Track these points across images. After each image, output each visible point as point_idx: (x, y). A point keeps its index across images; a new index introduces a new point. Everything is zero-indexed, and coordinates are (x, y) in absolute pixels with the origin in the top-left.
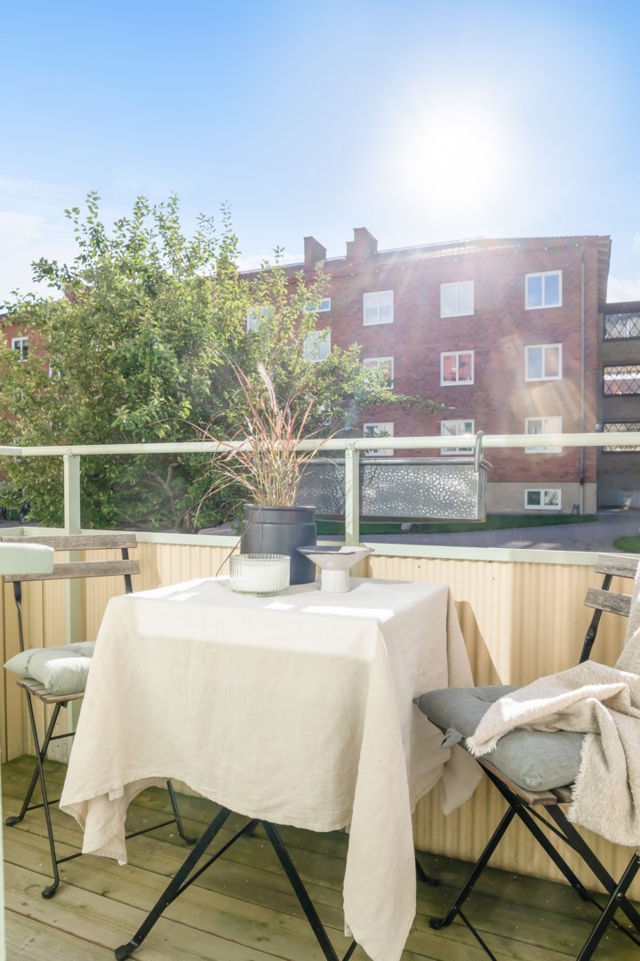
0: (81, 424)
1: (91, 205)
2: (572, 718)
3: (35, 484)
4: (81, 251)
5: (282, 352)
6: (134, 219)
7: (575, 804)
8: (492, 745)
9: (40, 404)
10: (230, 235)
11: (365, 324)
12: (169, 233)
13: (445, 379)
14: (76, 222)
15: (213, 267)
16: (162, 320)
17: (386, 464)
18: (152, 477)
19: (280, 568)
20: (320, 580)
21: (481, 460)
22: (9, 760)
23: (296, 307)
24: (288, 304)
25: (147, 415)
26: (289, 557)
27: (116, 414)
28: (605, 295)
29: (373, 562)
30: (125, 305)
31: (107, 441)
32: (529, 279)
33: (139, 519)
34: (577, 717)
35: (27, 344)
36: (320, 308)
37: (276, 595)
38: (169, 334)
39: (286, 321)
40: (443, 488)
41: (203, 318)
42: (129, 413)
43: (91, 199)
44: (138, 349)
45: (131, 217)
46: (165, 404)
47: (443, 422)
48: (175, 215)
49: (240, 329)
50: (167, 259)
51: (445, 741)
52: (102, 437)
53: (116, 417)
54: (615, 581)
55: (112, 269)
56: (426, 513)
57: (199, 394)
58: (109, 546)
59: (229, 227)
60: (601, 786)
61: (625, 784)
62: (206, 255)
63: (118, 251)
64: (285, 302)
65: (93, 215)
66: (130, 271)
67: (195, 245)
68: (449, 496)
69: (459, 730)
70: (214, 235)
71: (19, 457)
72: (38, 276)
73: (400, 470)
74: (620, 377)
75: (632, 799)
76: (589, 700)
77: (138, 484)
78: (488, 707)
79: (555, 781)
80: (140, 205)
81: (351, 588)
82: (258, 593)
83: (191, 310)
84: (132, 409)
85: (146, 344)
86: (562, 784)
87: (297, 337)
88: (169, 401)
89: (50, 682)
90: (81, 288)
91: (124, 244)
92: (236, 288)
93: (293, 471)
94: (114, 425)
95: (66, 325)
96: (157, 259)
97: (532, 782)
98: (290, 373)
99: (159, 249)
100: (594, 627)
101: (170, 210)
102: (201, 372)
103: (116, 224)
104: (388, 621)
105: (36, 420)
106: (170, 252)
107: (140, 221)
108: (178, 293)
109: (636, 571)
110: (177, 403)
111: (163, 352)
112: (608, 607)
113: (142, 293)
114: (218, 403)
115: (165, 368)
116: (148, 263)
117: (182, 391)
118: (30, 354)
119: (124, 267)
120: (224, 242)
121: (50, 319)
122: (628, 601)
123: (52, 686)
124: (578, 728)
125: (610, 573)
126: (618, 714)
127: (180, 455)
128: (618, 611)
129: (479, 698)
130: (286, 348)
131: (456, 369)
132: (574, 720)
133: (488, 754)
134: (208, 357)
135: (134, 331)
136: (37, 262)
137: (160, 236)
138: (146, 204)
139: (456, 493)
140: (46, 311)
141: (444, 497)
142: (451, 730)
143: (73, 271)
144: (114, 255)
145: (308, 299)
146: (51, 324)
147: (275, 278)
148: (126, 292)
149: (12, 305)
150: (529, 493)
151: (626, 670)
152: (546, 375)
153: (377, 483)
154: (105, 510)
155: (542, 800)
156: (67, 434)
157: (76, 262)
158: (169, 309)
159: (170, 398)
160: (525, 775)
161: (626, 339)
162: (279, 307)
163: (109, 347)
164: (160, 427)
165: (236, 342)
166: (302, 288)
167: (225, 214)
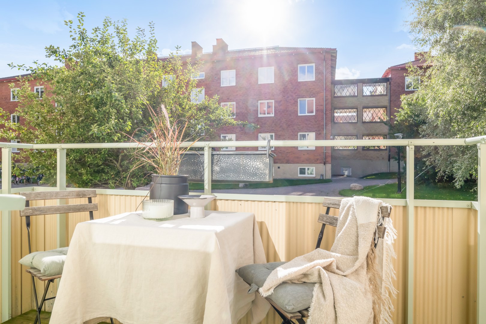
0: (71, 133)
1: (80, 19)
2: (310, 276)
3: (45, 164)
4: (73, 43)
5: (179, 98)
6: (103, 28)
7: (310, 318)
8: (272, 291)
9: (49, 122)
10: (153, 39)
11: (222, 86)
12: (122, 36)
13: (260, 114)
14: (71, 28)
15: (144, 54)
16: (116, 80)
17: (224, 155)
18: (111, 160)
19: (168, 206)
20: (190, 213)
21: (270, 152)
22: (23, 313)
23: (187, 76)
24: (183, 75)
25: (108, 129)
26: (173, 201)
27: (91, 128)
28: (334, 76)
29: (219, 203)
30: (97, 72)
31: (86, 141)
32: (300, 67)
33: (103, 182)
34: (312, 276)
35: (43, 90)
36: (199, 77)
37: (166, 220)
38: (120, 87)
39: (181, 83)
40: (252, 166)
41: (138, 80)
42: (98, 127)
43: (80, 16)
44: (104, 94)
45: (101, 27)
46: (118, 123)
47: (259, 134)
48: (126, 27)
49: (158, 86)
50: (120, 49)
51: (250, 290)
52: (84, 139)
53: (91, 130)
54: (331, 210)
55: (90, 53)
56: (244, 178)
57: (136, 118)
58: (81, 196)
59: (153, 35)
60: (322, 308)
61: (333, 306)
62: (140, 48)
63: (94, 43)
64: (181, 73)
65: (81, 25)
66: (100, 54)
67: (135, 43)
68: (255, 170)
69: (257, 284)
70: (144, 38)
71: (37, 150)
72: (49, 54)
73: (231, 157)
74: (341, 114)
75: (336, 314)
76: (317, 267)
77: (103, 164)
78: (271, 272)
79: (300, 307)
80: (107, 21)
81: (205, 216)
82: (157, 219)
83: (132, 75)
84: (100, 125)
85: (108, 92)
86: (304, 308)
87: (187, 91)
88: (120, 122)
89: (44, 269)
90: (73, 62)
91: (97, 40)
92: (156, 66)
93: (177, 157)
94: (90, 133)
95: (64, 81)
96: (114, 49)
97: (289, 308)
98: (183, 109)
99: (116, 44)
100: (322, 232)
101: (123, 24)
102: (137, 107)
103: (93, 29)
104: (221, 232)
105: (46, 130)
106: (122, 46)
107: (106, 29)
108: (126, 66)
109: (340, 205)
110: (124, 123)
111: (117, 97)
112: (328, 222)
113: (107, 66)
114: (146, 123)
115: (118, 105)
116: (110, 51)
117: (127, 116)
118: (44, 95)
119: (96, 52)
120: (150, 42)
121: (55, 77)
122: (337, 220)
123: (45, 271)
124: (312, 281)
125: (329, 206)
126: (331, 273)
127: (126, 149)
128: (332, 224)
129: (267, 268)
130: (182, 96)
131: (266, 109)
132: (310, 277)
133: (269, 296)
134: (141, 99)
135: (101, 85)
136: (48, 47)
137: (117, 37)
138: (110, 20)
139: (258, 168)
140: (53, 73)
141: (252, 170)
142: (253, 285)
143: (68, 53)
144: (91, 45)
145: (193, 72)
146: (56, 79)
147: (176, 61)
148: (98, 65)
149: (34, 69)
150: (300, 168)
151: (335, 252)
152: (308, 113)
153: (220, 164)
154: (85, 178)
155: (294, 317)
156: (64, 138)
157: (70, 48)
158: (121, 75)
159: (120, 120)
160: (286, 305)
161: (344, 97)
162: (178, 76)
163: (88, 93)
164: (115, 135)
165: (156, 93)
166: (190, 67)
167: (151, 28)
